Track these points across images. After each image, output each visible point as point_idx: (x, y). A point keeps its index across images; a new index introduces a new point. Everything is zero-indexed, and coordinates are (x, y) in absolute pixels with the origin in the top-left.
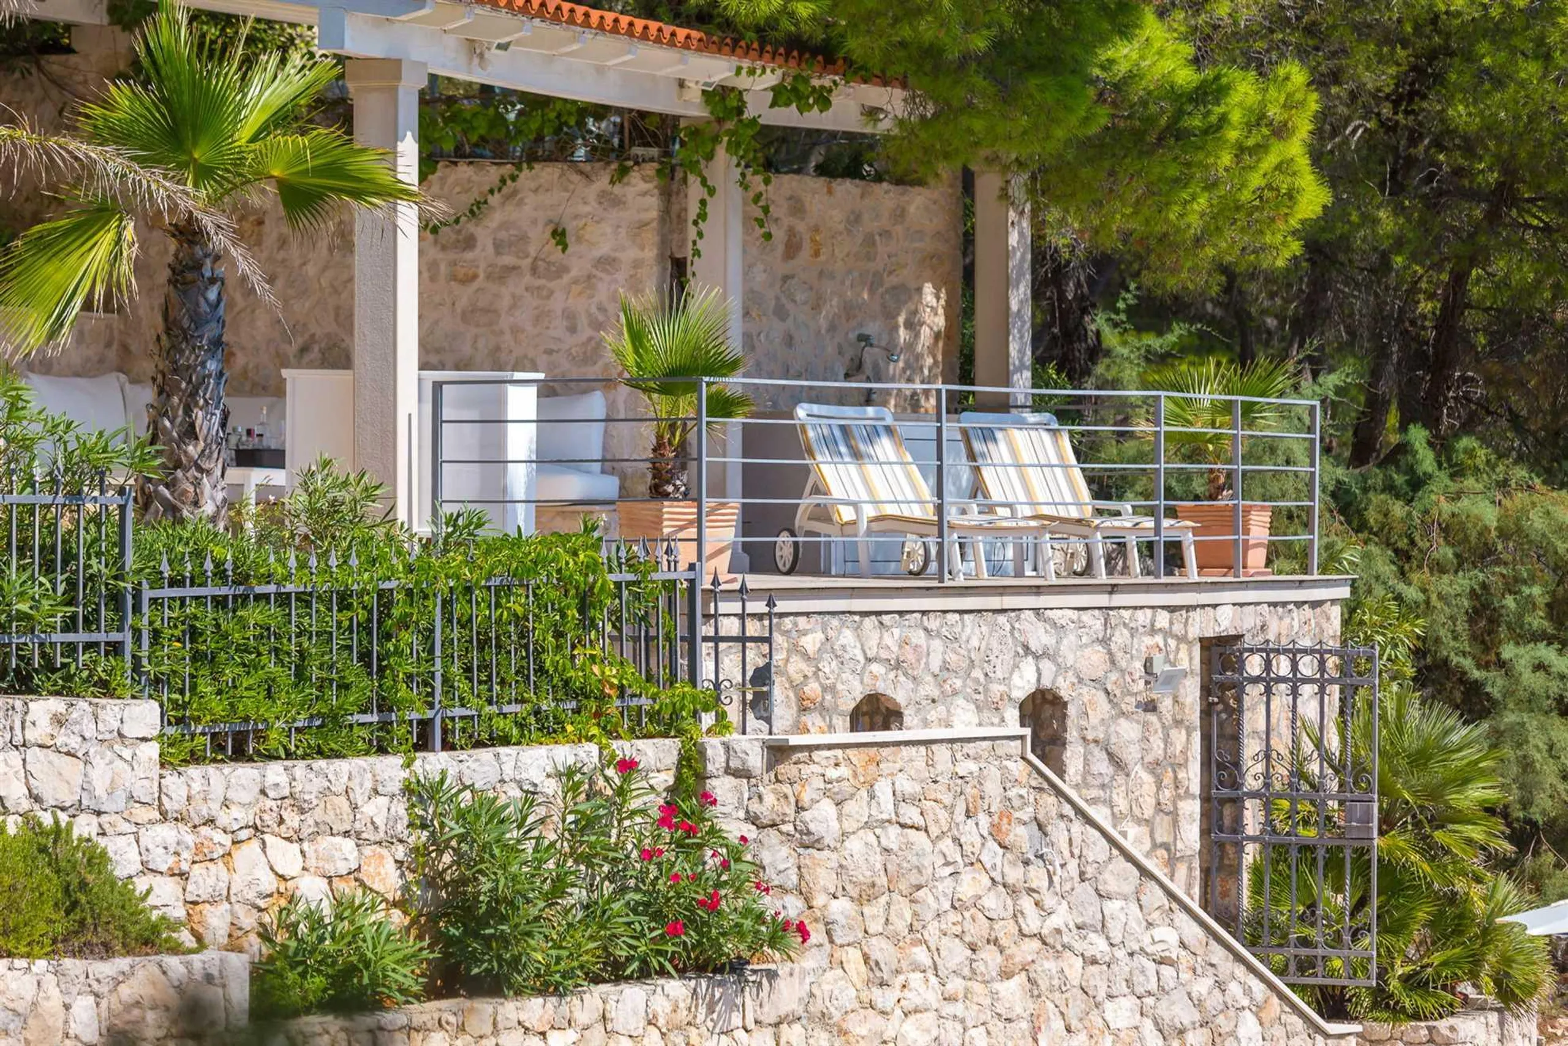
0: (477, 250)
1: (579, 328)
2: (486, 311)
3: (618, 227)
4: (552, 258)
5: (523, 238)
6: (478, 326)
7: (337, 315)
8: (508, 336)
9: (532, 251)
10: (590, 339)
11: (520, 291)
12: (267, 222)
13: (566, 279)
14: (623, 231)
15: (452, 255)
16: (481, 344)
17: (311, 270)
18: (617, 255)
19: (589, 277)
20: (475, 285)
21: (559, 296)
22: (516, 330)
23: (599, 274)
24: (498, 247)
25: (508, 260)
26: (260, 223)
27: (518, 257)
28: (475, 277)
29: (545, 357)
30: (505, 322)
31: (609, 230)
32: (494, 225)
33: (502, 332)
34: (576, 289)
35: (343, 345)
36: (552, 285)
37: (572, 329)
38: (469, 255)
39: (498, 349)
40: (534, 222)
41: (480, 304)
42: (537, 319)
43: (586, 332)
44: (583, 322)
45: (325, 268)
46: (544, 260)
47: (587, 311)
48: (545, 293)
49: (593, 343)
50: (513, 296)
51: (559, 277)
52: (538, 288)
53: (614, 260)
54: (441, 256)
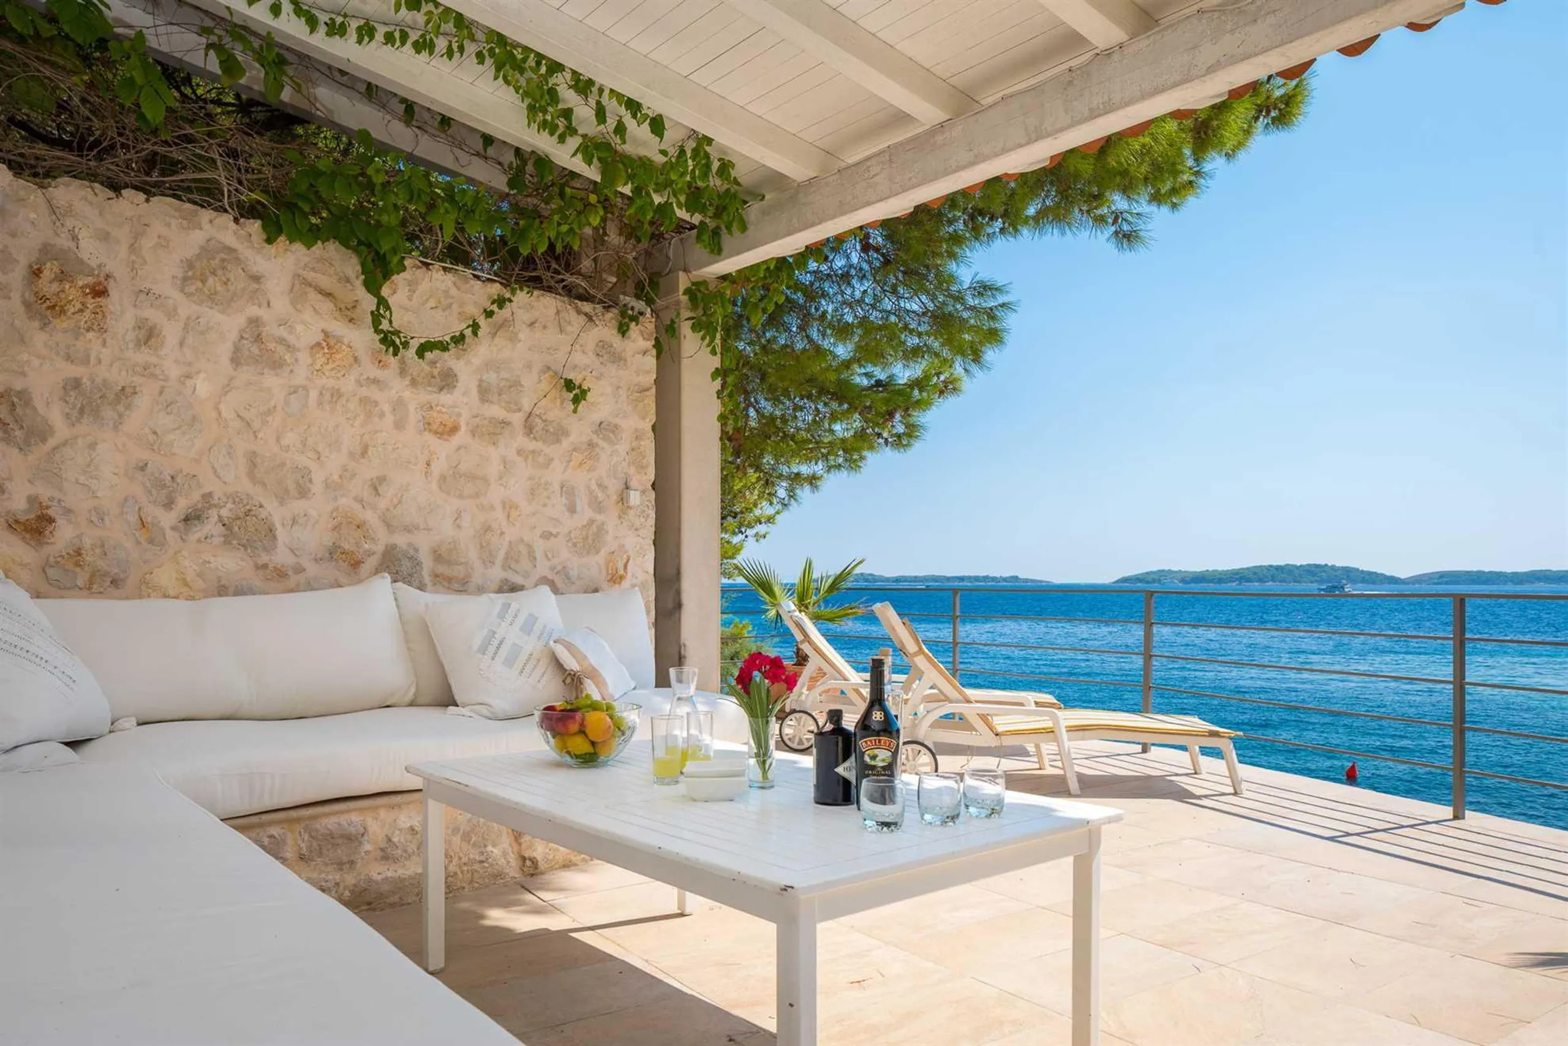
0: (457, 392)
1: (578, 509)
2: (472, 477)
3: (618, 388)
4: (550, 416)
5: (515, 384)
6: (461, 497)
7: (253, 465)
8: (500, 514)
9: (526, 404)
10: (592, 522)
11: (511, 454)
12: (113, 292)
13: (566, 444)
14: (623, 393)
15: (425, 395)
16: (466, 522)
17: (203, 387)
18: (617, 421)
19: (591, 445)
20: (458, 439)
21: (557, 465)
22: (509, 506)
23: (601, 443)
24: (484, 392)
25: (496, 411)
26: (100, 292)
27: (509, 410)
28: (454, 429)
29: (541, 541)
30: (496, 494)
31: (609, 390)
32: (476, 361)
33: (492, 508)
34: (578, 457)
35: (263, 514)
36: (549, 450)
37: (572, 510)
38: (445, 398)
39: (488, 529)
40: (529, 366)
41: (463, 467)
42: (533, 493)
43: (586, 513)
44: (582, 503)
45: (227, 389)
46: (539, 416)
47: (588, 487)
48: (541, 459)
49: (594, 528)
50: (504, 462)
51: (558, 441)
52: (533, 452)
53: (616, 426)
54: (407, 394)
